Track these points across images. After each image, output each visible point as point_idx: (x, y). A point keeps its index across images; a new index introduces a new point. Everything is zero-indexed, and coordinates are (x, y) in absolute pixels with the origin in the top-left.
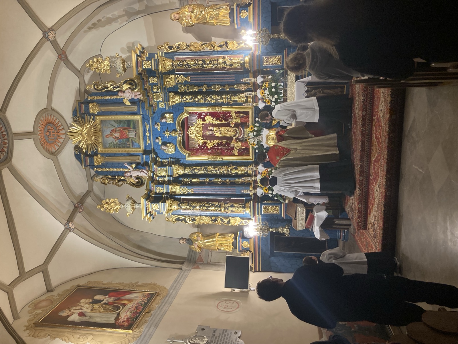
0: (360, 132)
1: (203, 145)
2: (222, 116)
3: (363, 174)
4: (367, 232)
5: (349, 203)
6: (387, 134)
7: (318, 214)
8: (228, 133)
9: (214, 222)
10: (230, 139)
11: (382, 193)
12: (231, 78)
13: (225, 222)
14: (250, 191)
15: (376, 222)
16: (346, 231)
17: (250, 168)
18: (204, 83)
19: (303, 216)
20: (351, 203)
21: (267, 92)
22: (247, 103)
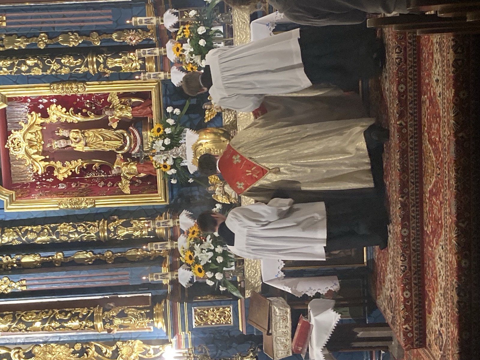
0: (396, 131)
1: (45, 173)
2: (87, 103)
3: (409, 222)
4: (426, 353)
5: (384, 290)
6: (452, 132)
7: (319, 318)
8: (105, 143)
9: (79, 357)
10: (111, 156)
11: (451, 262)
12: (102, 17)
13: (106, 353)
14: (164, 276)
15: (444, 329)
16: (383, 352)
17: (161, 221)
18: (41, 29)
19: (286, 327)
20: (388, 290)
21: (188, 47)
22: (145, 73)
